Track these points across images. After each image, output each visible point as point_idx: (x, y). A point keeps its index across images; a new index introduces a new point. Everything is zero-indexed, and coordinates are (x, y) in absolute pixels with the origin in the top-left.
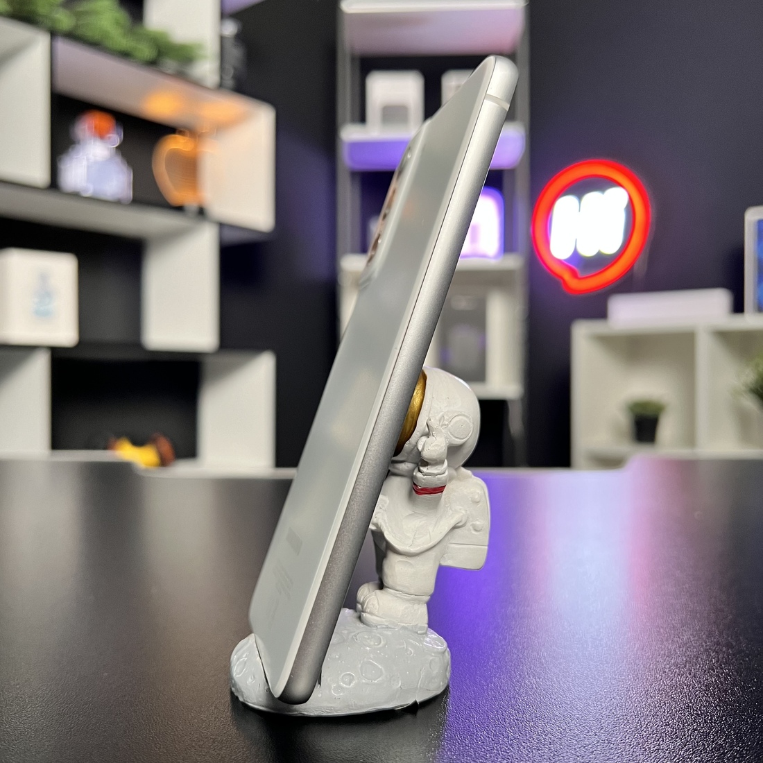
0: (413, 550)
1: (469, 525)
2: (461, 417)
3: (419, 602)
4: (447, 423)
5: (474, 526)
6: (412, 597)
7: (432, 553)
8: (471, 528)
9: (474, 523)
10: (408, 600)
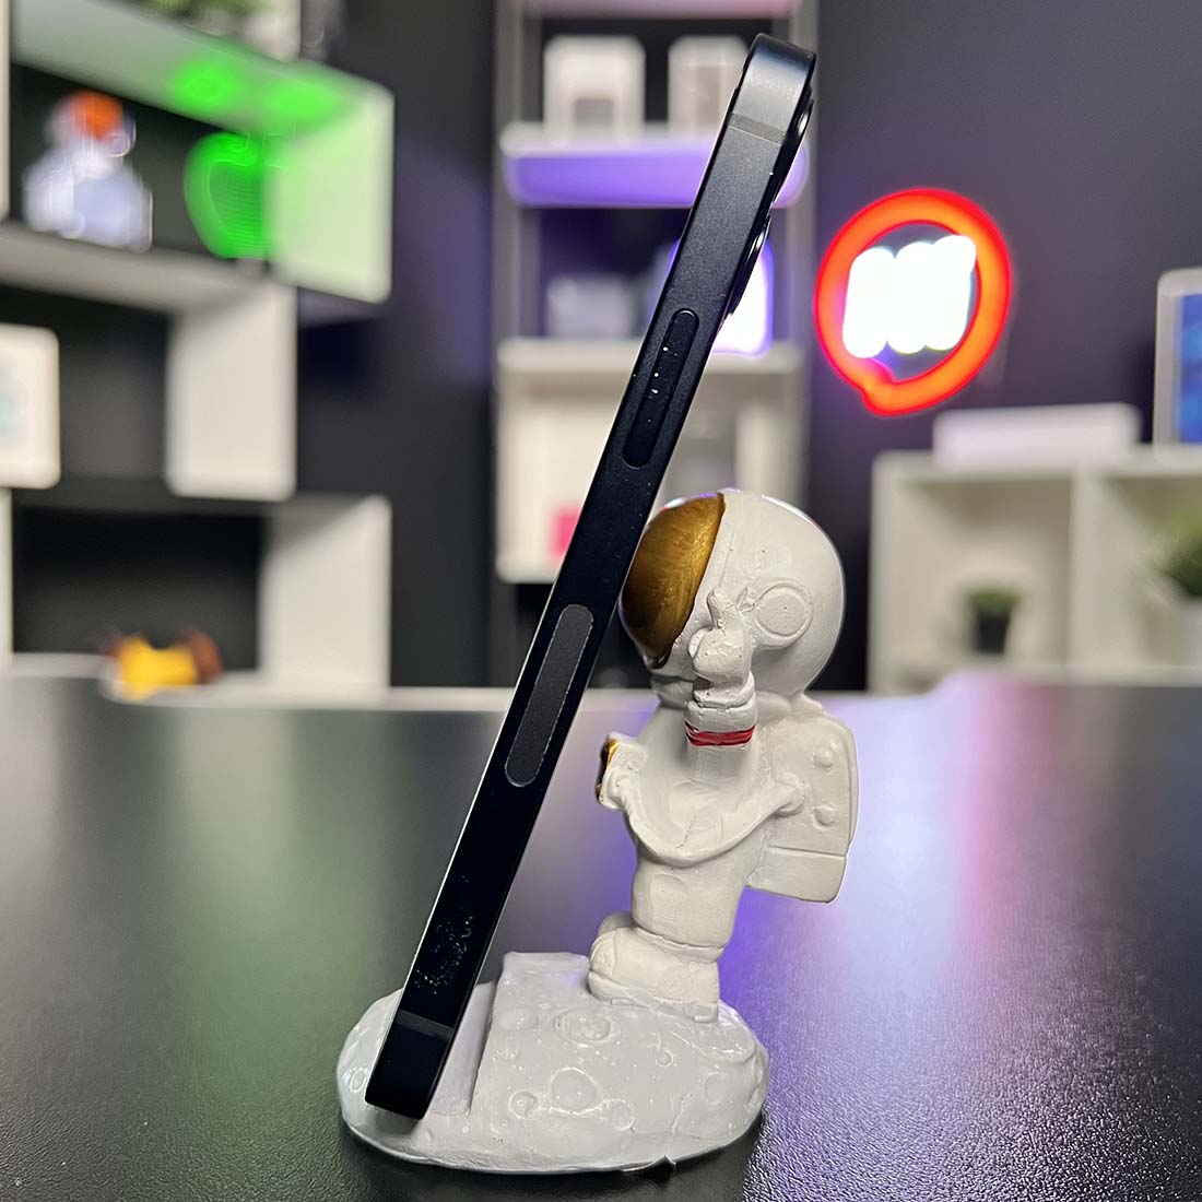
0: (684, 854)
1: (808, 812)
2: (783, 591)
3: (699, 958)
4: (751, 601)
5: (818, 814)
6: (682, 947)
7: (726, 865)
8: (813, 817)
9: (818, 808)
10: (676, 954)
